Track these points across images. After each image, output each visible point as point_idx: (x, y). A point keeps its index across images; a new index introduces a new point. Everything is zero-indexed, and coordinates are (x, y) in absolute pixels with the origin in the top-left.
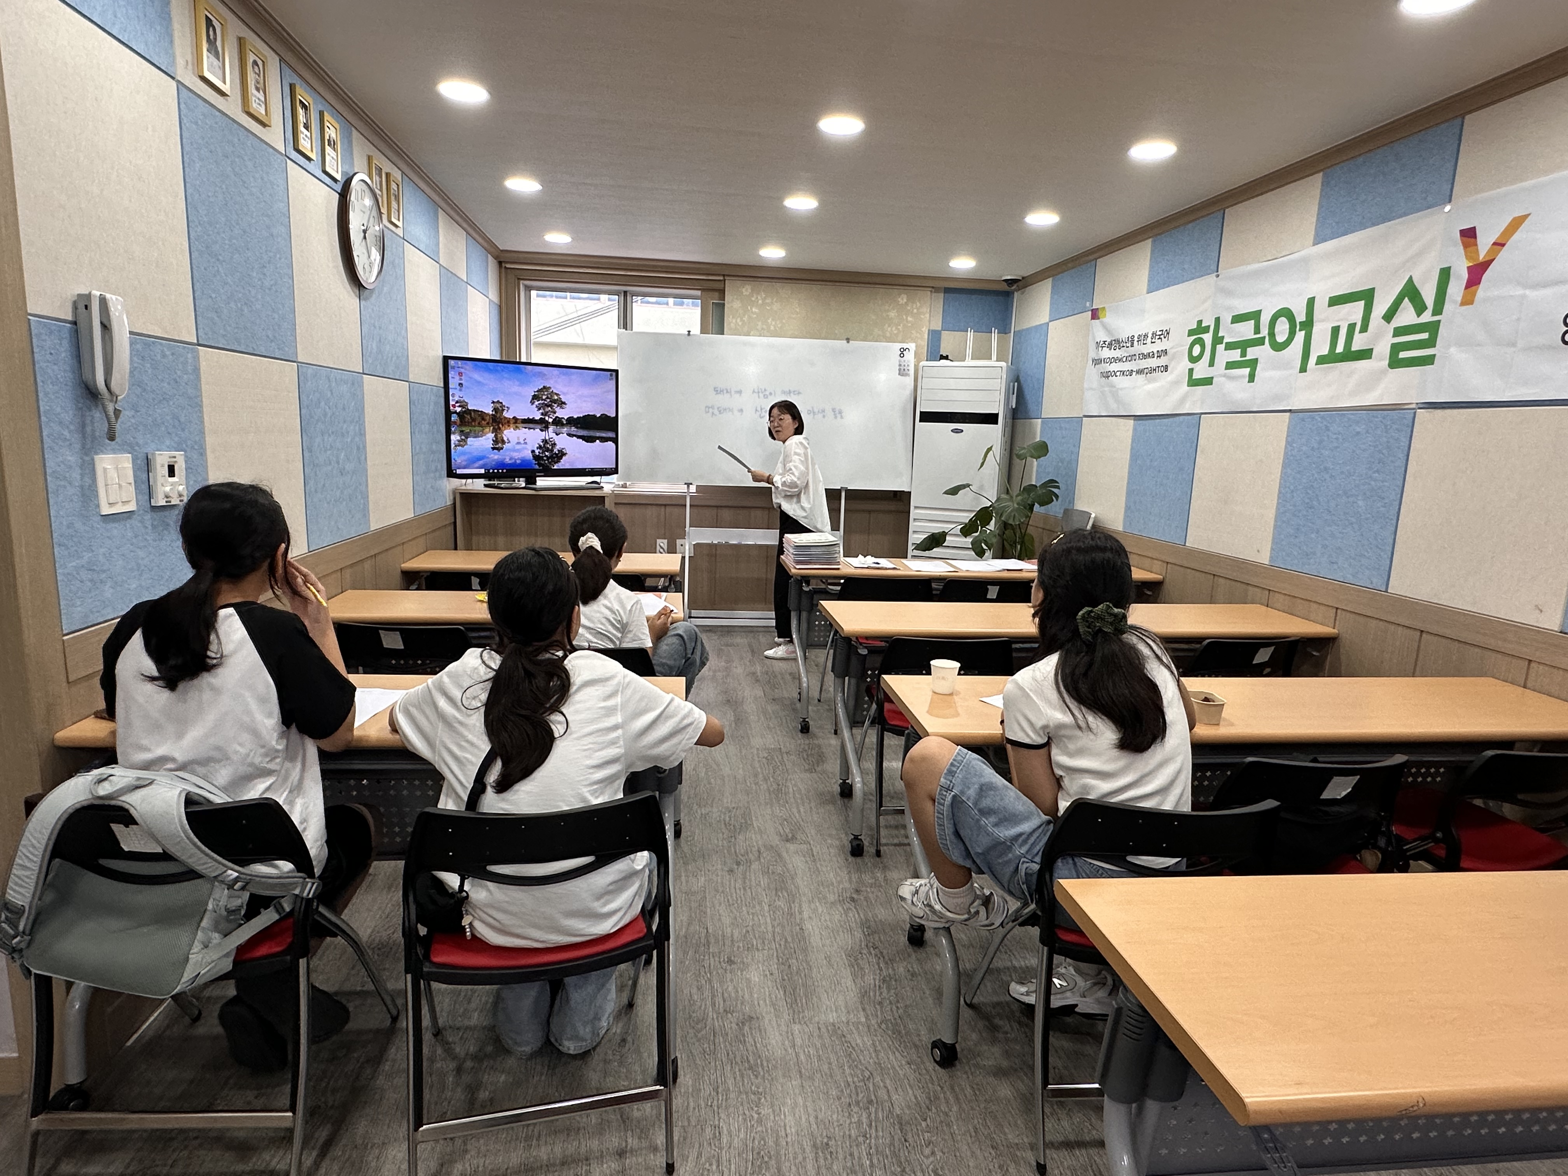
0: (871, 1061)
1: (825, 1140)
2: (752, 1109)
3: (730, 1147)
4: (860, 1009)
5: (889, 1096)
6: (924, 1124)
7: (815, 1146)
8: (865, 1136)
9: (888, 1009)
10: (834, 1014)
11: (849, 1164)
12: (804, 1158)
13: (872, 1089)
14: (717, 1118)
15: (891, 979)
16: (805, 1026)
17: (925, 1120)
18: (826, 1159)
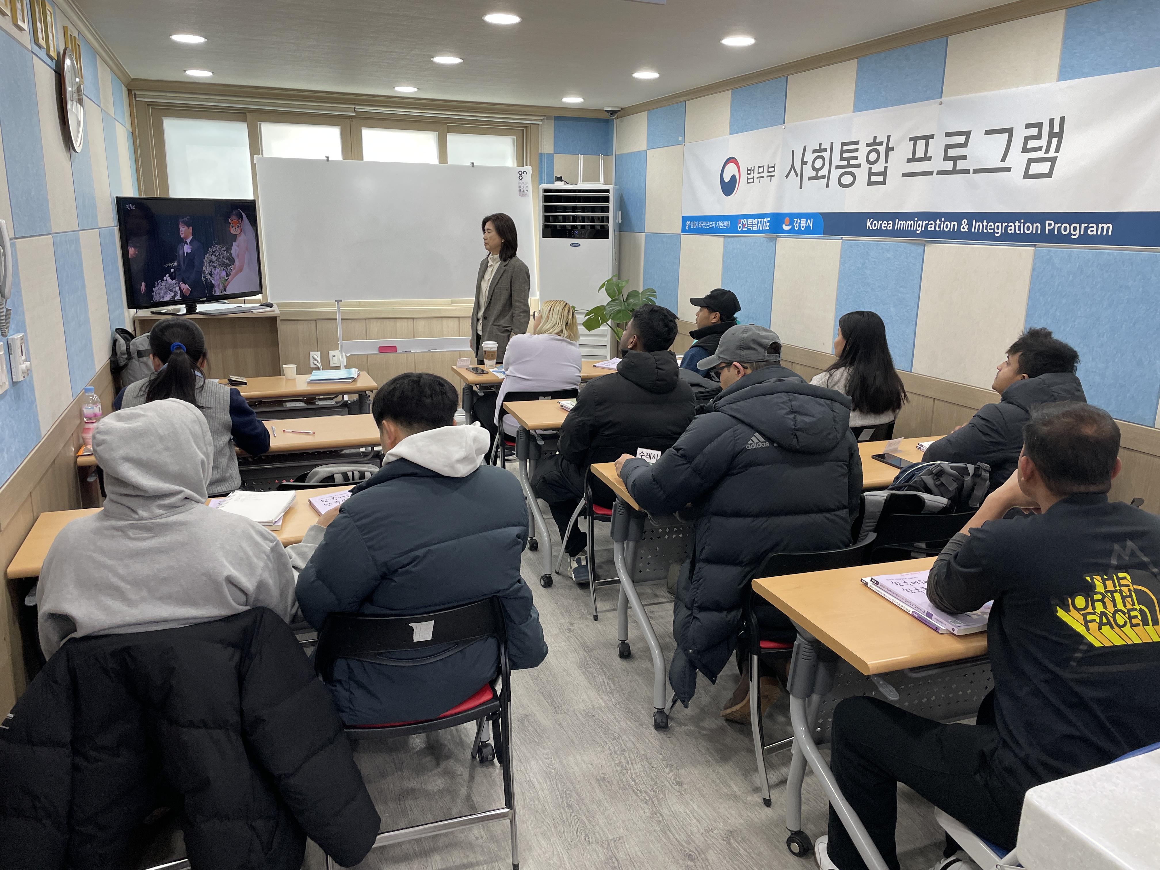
0: (616, 727)
1: (603, 776)
2: (549, 767)
3: (543, 791)
4: (599, 699)
5: (634, 745)
6: (661, 756)
7: (597, 780)
8: (626, 769)
9: (618, 695)
10: (583, 704)
11: (622, 785)
12: (593, 788)
13: (622, 743)
14: (527, 777)
15: (613, 677)
16: (565, 715)
17: (661, 754)
18: (606, 786)
